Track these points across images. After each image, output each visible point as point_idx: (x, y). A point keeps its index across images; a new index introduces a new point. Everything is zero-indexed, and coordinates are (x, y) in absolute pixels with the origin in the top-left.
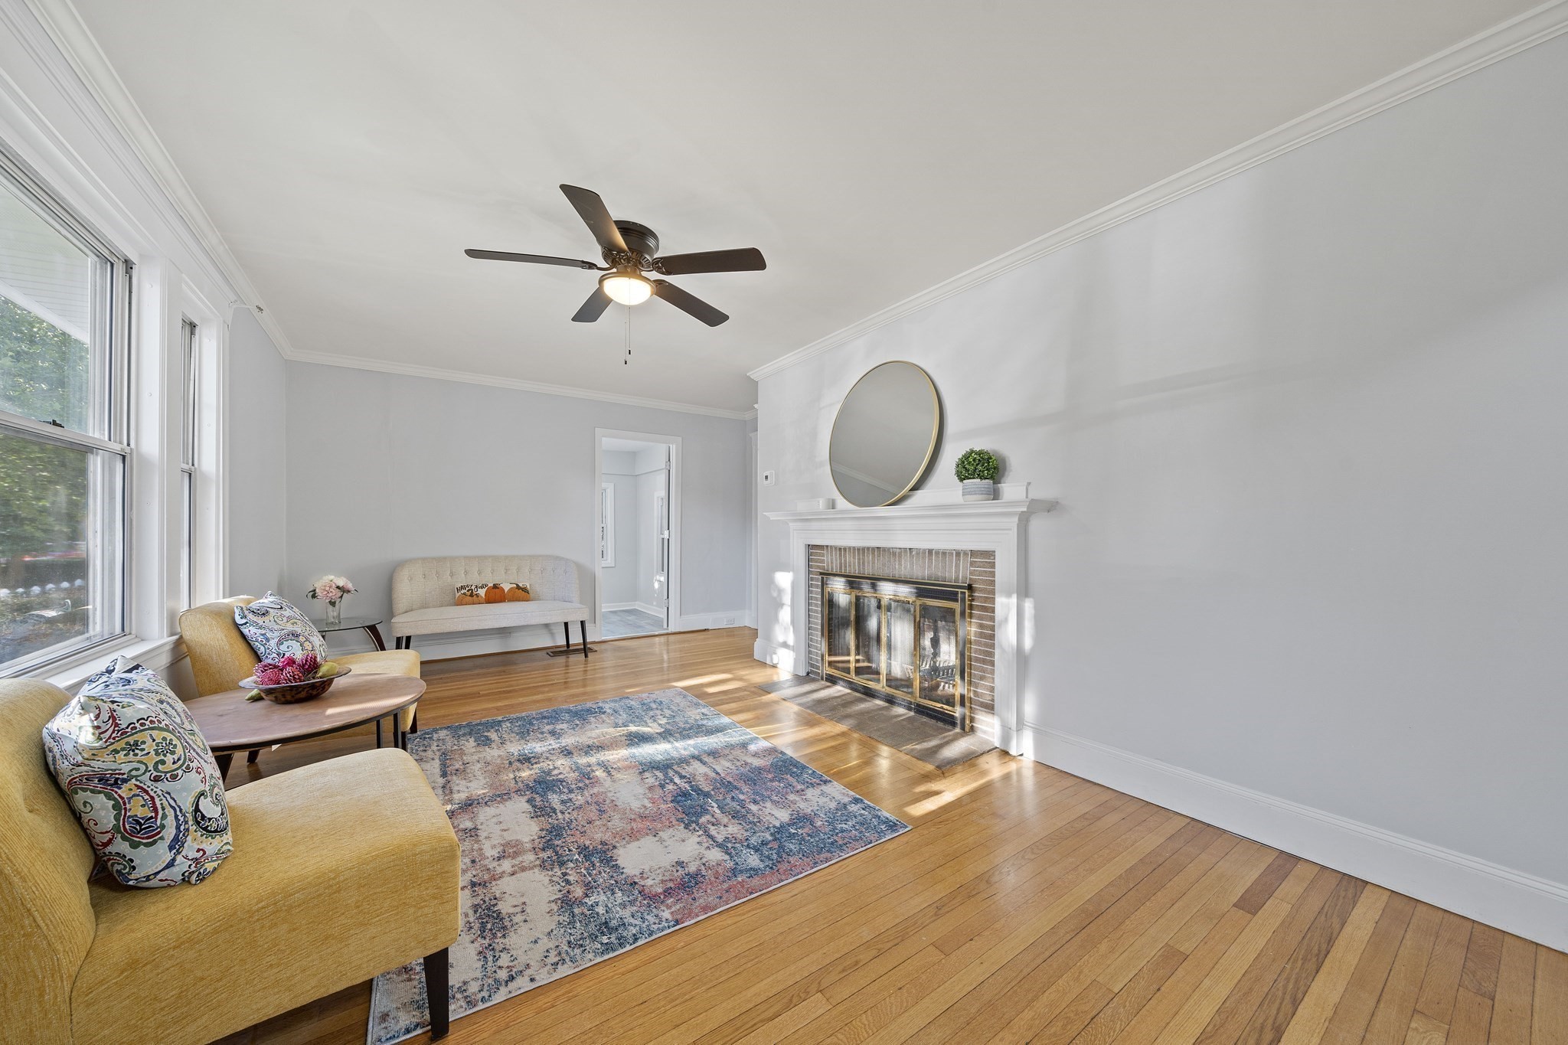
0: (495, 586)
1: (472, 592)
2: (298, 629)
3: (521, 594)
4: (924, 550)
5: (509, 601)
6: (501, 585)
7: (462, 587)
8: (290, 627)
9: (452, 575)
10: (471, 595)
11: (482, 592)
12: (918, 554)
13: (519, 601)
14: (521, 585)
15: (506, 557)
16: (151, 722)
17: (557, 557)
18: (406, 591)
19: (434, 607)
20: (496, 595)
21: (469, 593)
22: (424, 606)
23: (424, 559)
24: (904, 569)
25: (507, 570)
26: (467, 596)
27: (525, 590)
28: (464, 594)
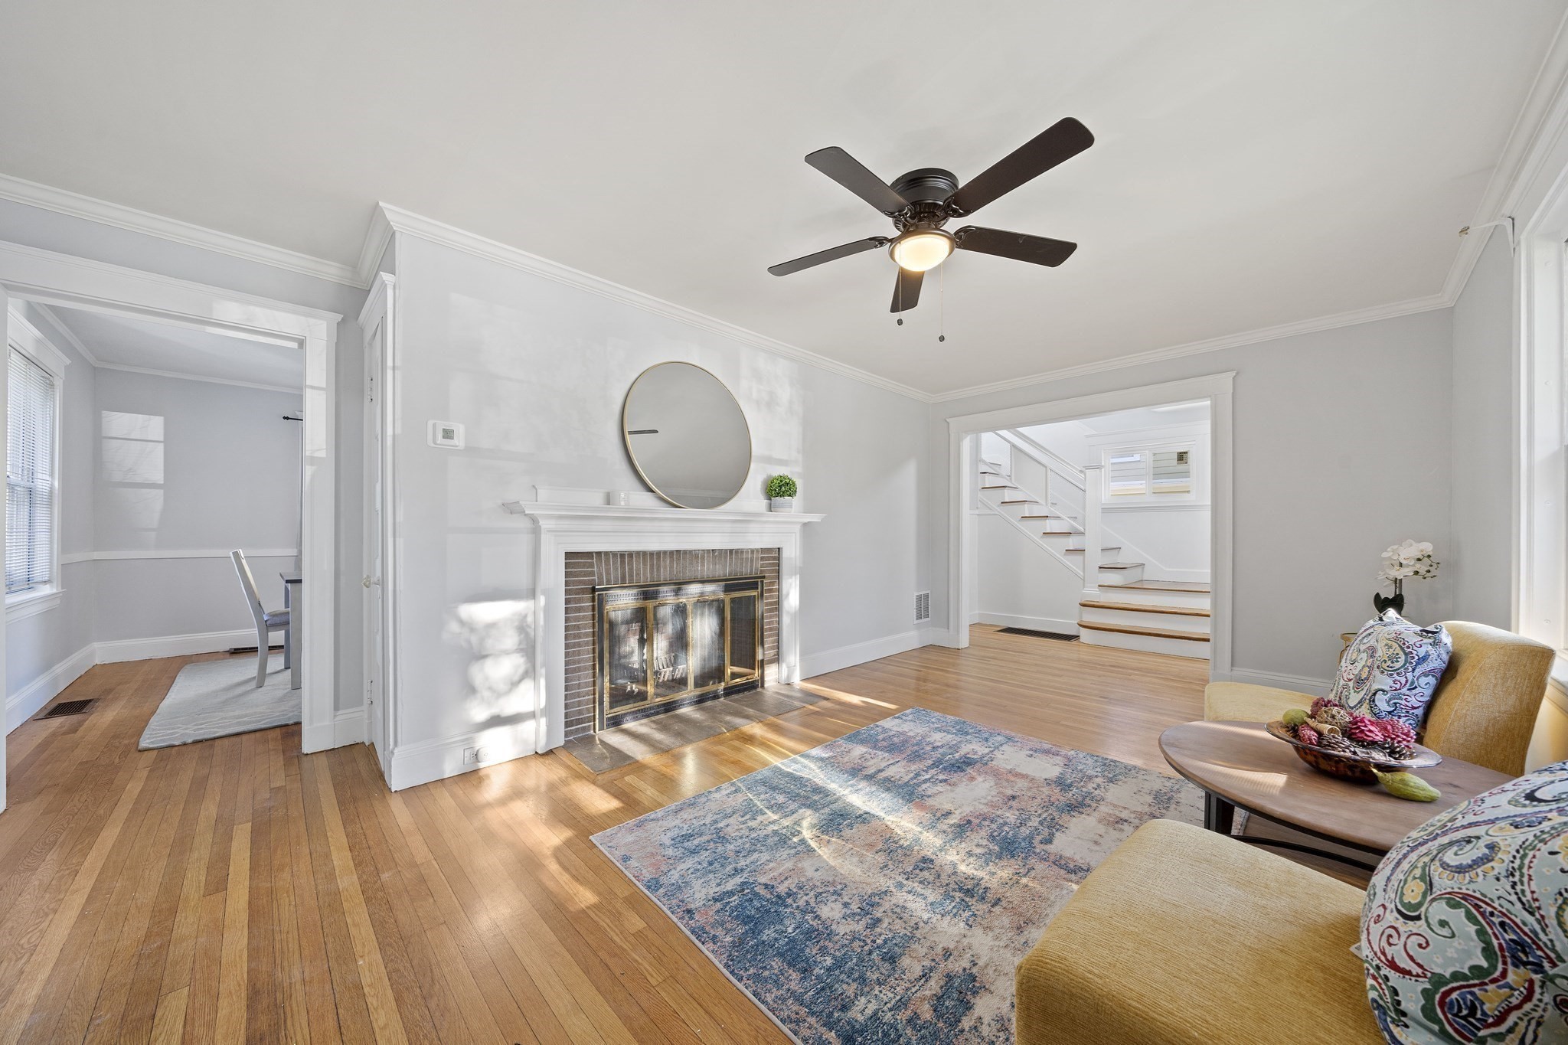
4: (726, 550)
12: (720, 554)
16: (1404, 644)
24: (707, 569)
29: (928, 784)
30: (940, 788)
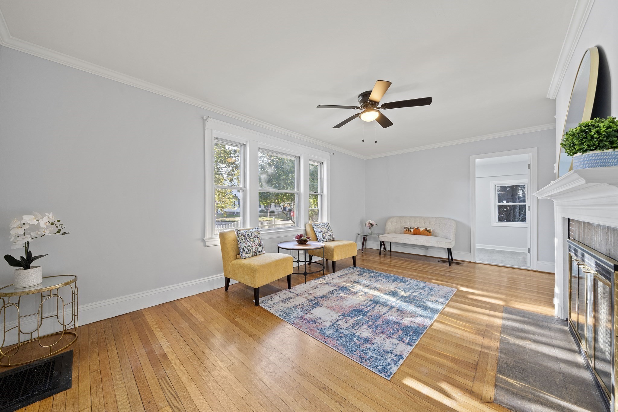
0: (417, 229)
1: (409, 230)
2: (323, 230)
3: (428, 233)
5: (422, 235)
6: (420, 228)
7: (406, 228)
8: (321, 230)
9: (405, 223)
10: (408, 231)
11: (412, 230)
13: (426, 235)
14: (428, 229)
15: (425, 217)
17: (448, 218)
18: (390, 226)
19: (398, 233)
20: (417, 232)
21: (407, 230)
22: (395, 233)
23: (397, 217)
25: (425, 222)
26: (407, 231)
27: (429, 231)
28: (406, 230)
29: (368, 304)
30: (364, 303)
